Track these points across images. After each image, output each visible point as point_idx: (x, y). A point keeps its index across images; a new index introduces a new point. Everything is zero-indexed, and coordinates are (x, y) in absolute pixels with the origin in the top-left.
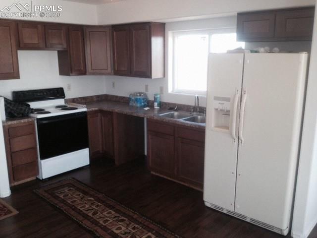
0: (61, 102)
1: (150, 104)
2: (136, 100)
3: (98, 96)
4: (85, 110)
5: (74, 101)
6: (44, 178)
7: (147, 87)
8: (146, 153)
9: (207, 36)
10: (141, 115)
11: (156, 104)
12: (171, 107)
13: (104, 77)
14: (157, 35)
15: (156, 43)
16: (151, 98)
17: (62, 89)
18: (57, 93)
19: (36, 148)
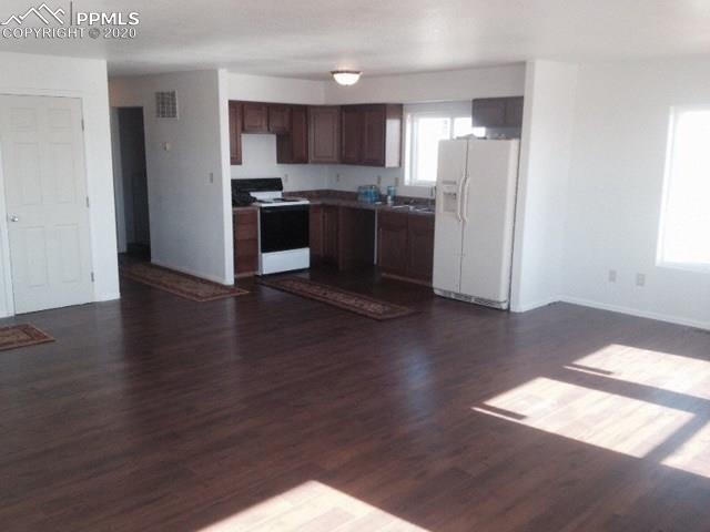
0: (278, 194)
1: (383, 199)
2: (366, 194)
3: (318, 192)
4: (307, 202)
5: (291, 194)
6: (264, 273)
7: (379, 179)
8: (375, 262)
9: (448, 120)
10: (372, 207)
11: (389, 198)
12: (407, 201)
13: (326, 167)
14: (394, 117)
15: (392, 126)
16: (384, 192)
17: (279, 180)
18: (275, 184)
19: (257, 240)
